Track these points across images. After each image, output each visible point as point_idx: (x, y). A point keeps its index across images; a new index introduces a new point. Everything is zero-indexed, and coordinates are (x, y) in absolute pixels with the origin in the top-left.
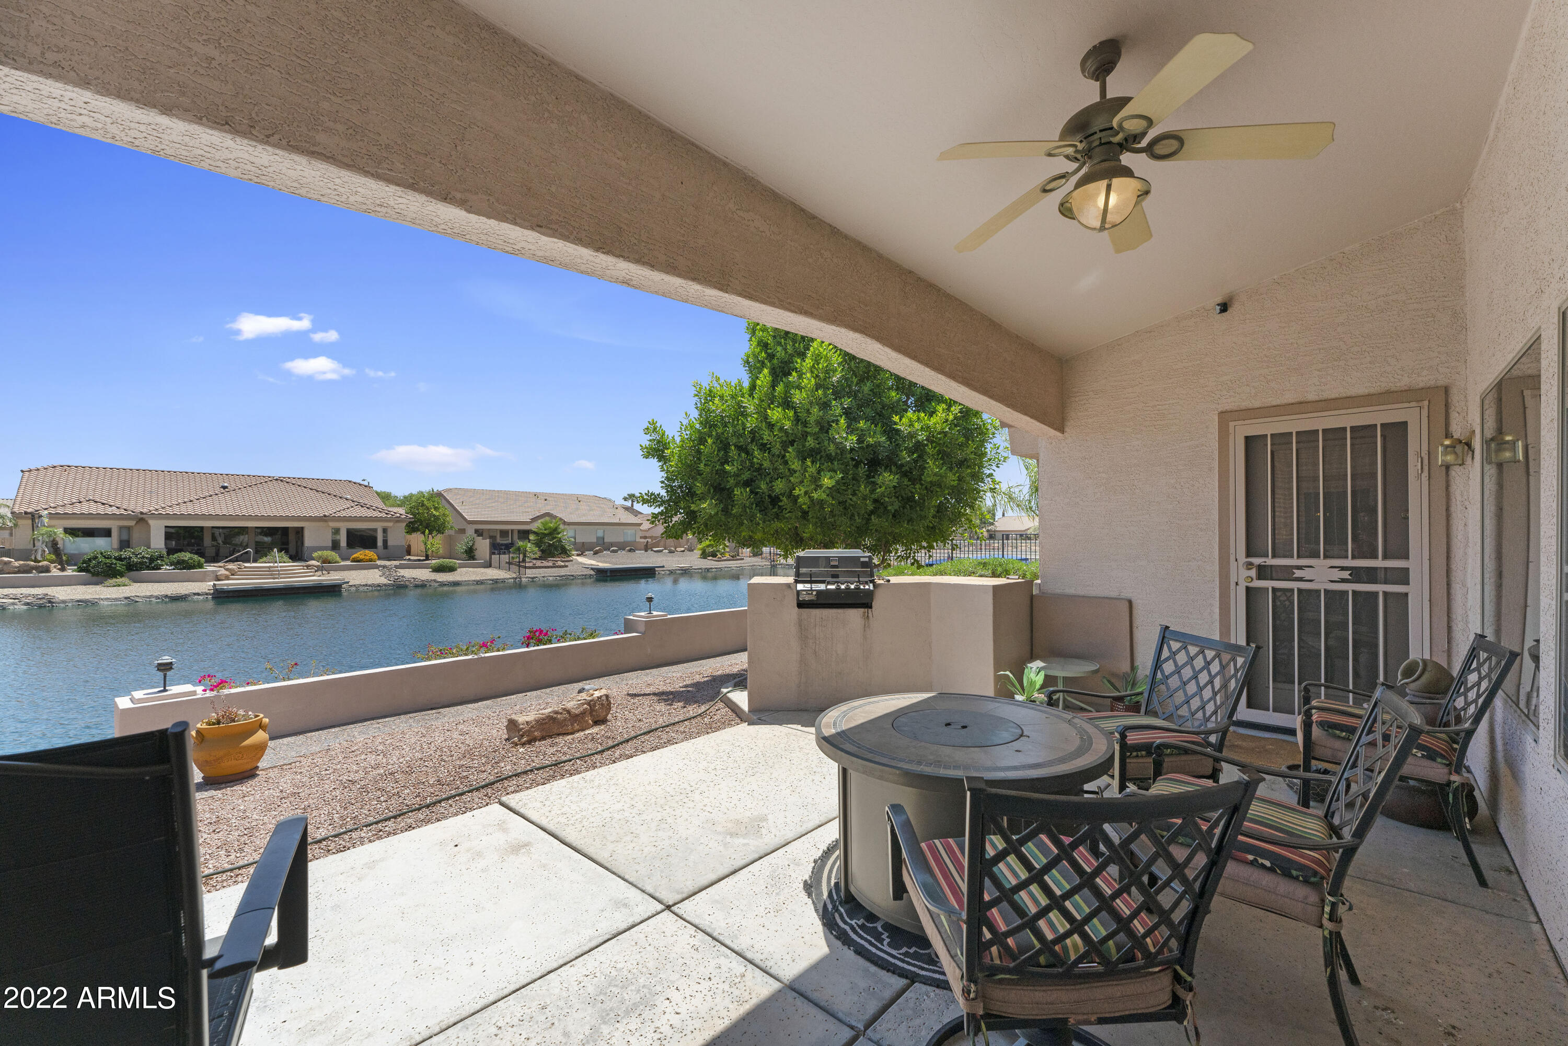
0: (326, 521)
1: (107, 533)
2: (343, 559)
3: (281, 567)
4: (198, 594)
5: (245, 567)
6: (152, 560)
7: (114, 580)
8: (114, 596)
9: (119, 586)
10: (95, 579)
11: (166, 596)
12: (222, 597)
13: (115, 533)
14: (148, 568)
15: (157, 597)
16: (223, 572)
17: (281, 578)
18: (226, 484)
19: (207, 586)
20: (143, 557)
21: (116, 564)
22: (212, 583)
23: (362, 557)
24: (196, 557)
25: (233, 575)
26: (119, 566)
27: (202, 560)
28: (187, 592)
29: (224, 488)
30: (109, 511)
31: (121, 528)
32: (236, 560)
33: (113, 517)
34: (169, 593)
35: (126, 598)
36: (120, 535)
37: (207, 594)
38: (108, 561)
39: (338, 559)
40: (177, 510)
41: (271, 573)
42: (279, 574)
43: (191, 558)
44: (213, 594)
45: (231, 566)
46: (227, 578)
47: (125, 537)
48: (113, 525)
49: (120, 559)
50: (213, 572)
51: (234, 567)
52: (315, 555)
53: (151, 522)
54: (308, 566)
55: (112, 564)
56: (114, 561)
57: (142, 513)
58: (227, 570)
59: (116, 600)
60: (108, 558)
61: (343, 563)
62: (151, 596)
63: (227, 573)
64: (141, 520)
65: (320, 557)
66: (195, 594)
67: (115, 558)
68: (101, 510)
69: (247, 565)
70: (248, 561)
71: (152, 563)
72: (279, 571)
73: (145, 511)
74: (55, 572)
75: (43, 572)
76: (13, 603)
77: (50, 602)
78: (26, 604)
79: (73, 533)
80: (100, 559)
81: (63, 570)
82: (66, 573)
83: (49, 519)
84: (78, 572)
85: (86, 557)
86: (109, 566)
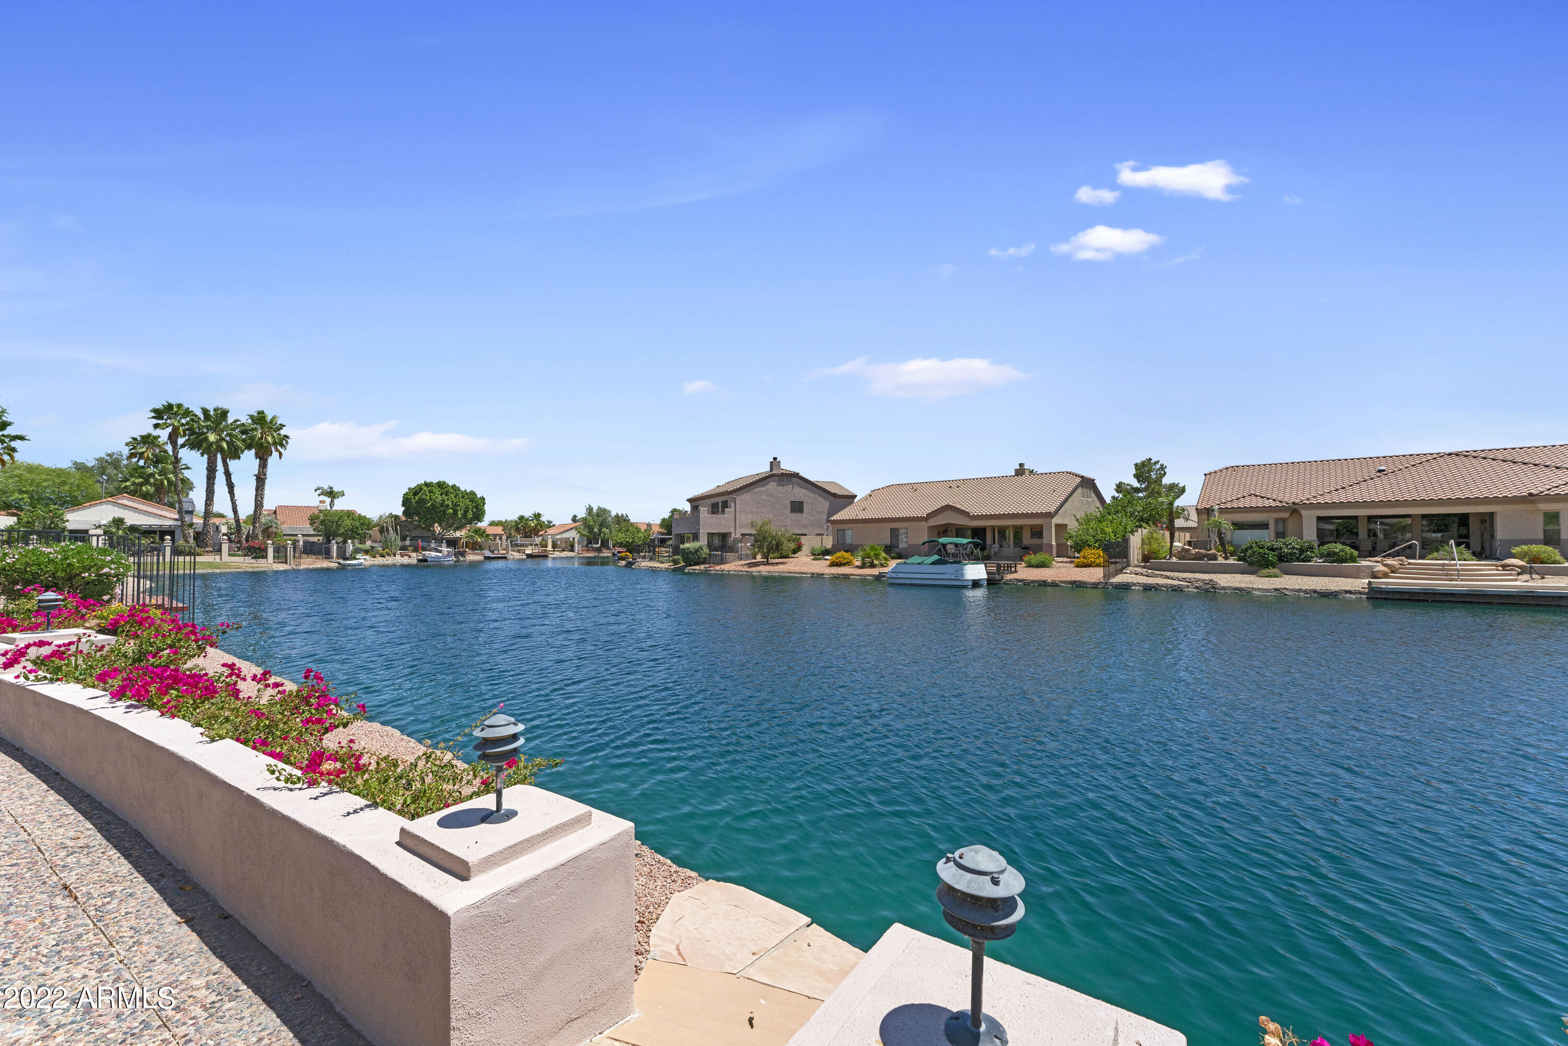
0: (1532, 502)
1: (1264, 526)
2: (1567, 558)
3: (1461, 565)
4: (1350, 592)
5: (1409, 564)
6: (1302, 551)
7: (1267, 570)
8: (1265, 587)
9: (1270, 576)
10: (1251, 568)
11: (1315, 591)
12: (1378, 597)
13: (1272, 526)
14: (1298, 560)
15: (1306, 592)
16: (1380, 568)
17: (1462, 580)
18: (1383, 468)
19: (1361, 584)
20: (1293, 548)
21: (1268, 554)
22: (1367, 581)
24: (1348, 549)
25: (1393, 572)
26: (1272, 557)
27: (1356, 553)
28: (1337, 589)
29: (1380, 471)
30: (1267, 503)
31: (1277, 520)
32: (1397, 554)
33: (1270, 509)
34: (1318, 588)
35: (1276, 590)
36: (1276, 527)
37: (1360, 593)
38: (1261, 551)
40: (1328, 499)
41: (1446, 573)
42: (1458, 575)
43: (1343, 550)
44: (1367, 593)
45: (1390, 561)
46: (1386, 576)
47: (1281, 529)
48: (1269, 517)
49: (1272, 549)
50: (1368, 567)
51: (1394, 563)
52: (1516, 550)
53: (1303, 513)
54: (1504, 566)
55: (1265, 554)
56: (1267, 551)
57: (1294, 503)
58: (1386, 565)
59: (1267, 590)
60: (1261, 548)
61: (1566, 564)
62: (1299, 590)
63: (1386, 569)
64: (1294, 510)
65: (1526, 554)
66: (1347, 592)
67: (1269, 550)
68: (1260, 503)
69: (1412, 561)
70: (1414, 558)
71: (1302, 554)
72: (1458, 570)
73: (1296, 501)
74: (1221, 560)
75: (1211, 560)
76: (1188, 587)
77: (1213, 588)
78: (1197, 588)
79: (1238, 526)
80: (1256, 549)
81: (1226, 558)
82: (1228, 562)
83: (1220, 513)
84: (1238, 561)
85: (1244, 547)
86: (1263, 556)
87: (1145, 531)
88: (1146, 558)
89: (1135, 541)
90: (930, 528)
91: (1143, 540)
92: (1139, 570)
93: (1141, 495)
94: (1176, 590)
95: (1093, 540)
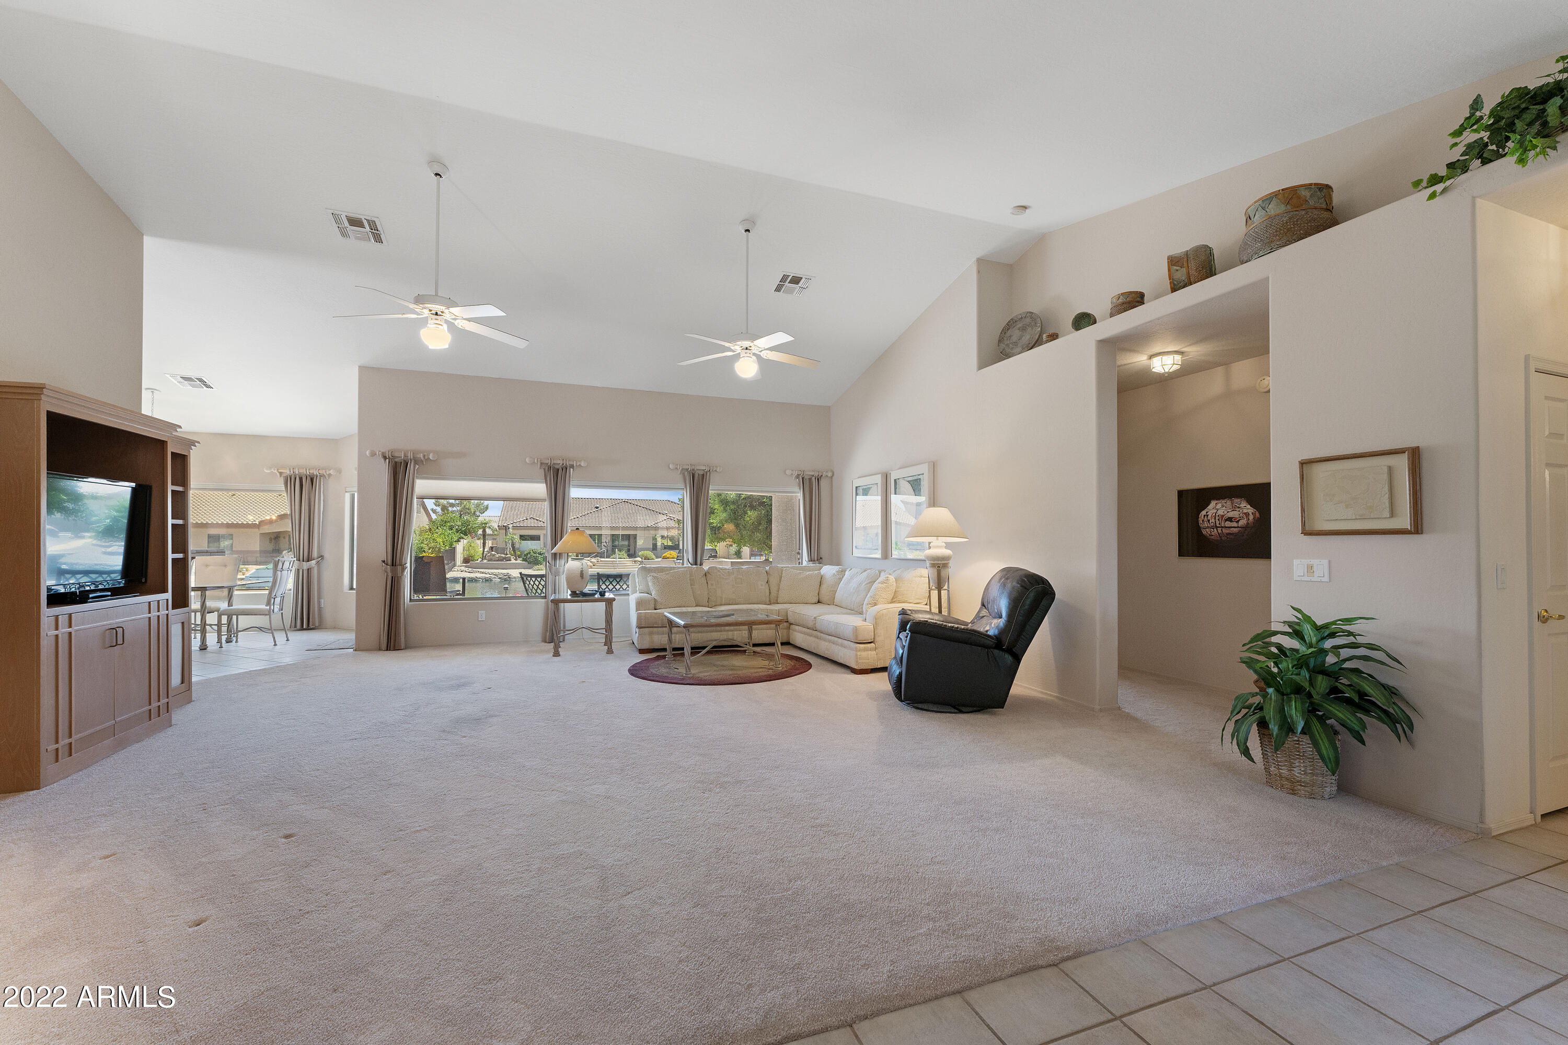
0: (649, 530)
1: (538, 538)
2: (657, 557)
3: (619, 561)
5: (601, 561)
7: (537, 567)
9: (539, 570)
10: (529, 566)
13: (541, 538)
16: (589, 563)
18: (598, 506)
21: (538, 557)
23: (668, 556)
25: (594, 565)
26: (540, 558)
29: (597, 508)
30: (539, 524)
31: (544, 535)
33: (541, 528)
36: (544, 539)
38: (535, 555)
39: (654, 557)
45: (593, 560)
48: (541, 533)
49: (540, 554)
51: (595, 560)
52: (640, 553)
54: (635, 561)
55: (536, 557)
56: (538, 555)
58: (591, 562)
60: (535, 553)
61: (656, 560)
63: (591, 564)
65: (643, 555)
68: (536, 523)
69: (602, 559)
70: (604, 558)
74: (513, 561)
75: (508, 561)
76: (495, 578)
77: (509, 578)
78: (500, 578)
79: (522, 537)
80: (532, 554)
81: (516, 560)
82: (517, 562)
83: (513, 529)
84: (523, 561)
85: (526, 552)
86: (536, 558)
87: (465, 541)
88: (466, 561)
89: (459, 548)
90: (262, 534)
91: (464, 547)
92: (463, 568)
93: (455, 509)
94: (487, 580)
95: (427, 548)
